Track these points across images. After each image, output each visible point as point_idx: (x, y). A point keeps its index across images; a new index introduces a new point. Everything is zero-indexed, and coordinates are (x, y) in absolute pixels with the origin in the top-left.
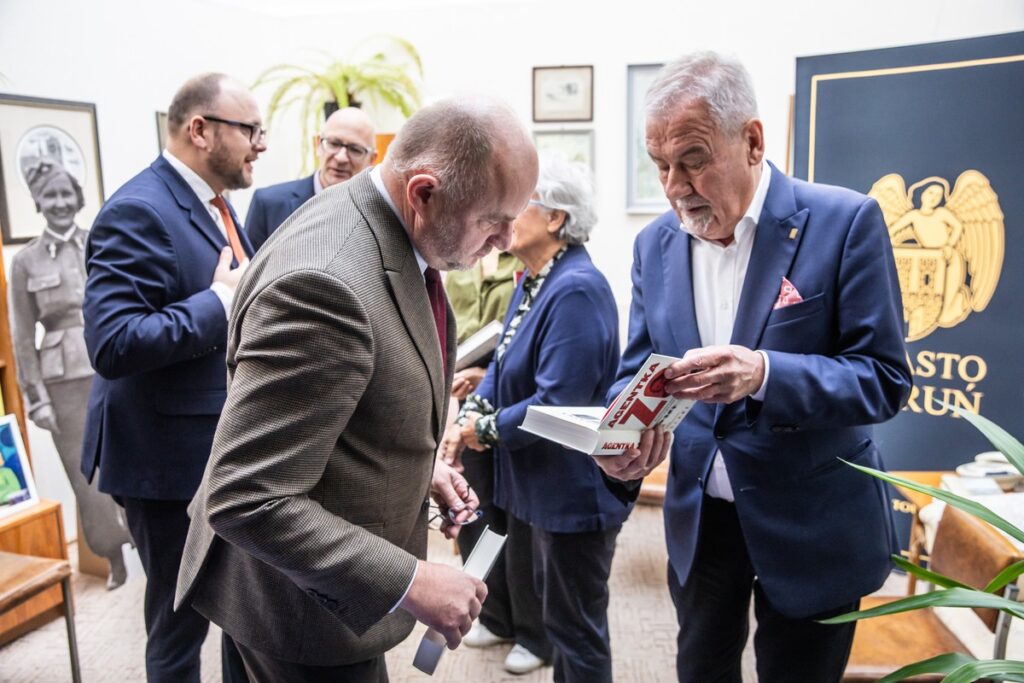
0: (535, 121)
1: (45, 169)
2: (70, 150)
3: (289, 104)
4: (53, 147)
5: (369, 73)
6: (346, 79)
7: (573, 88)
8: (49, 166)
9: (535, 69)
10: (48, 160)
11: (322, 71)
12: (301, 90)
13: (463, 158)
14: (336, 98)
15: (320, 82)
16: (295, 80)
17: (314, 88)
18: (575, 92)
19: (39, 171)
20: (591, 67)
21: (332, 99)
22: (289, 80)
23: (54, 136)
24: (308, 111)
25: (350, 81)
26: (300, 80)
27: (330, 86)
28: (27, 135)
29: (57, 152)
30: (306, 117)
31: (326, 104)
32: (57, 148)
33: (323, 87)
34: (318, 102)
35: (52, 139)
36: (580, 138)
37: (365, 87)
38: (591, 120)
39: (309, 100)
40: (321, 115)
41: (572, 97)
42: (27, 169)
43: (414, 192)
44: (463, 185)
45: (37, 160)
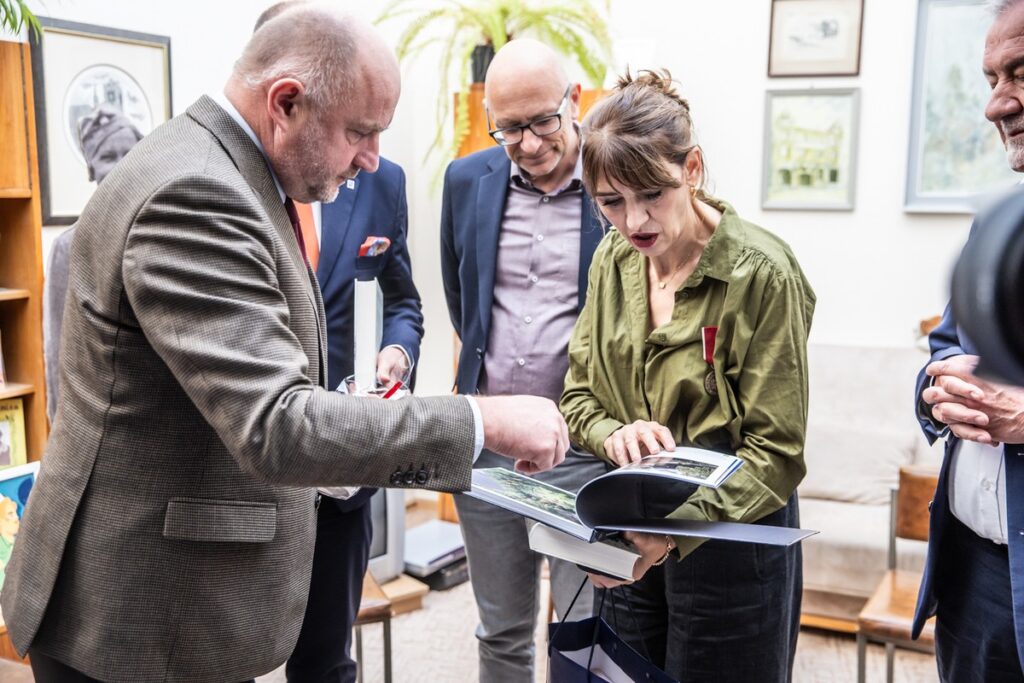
0: (771, 76)
1: (104, 121)
2: (134, 99)
3: (421, 47)
4: (112, 95)
5: (535, 5)
6: (505, 13)
7: (833, 26)
8: (110, 117)
10: (109, 109)
12: (443, 27)
13: (327, 60)
14: (490, 42)
15: (467, 18)
16: (435, 14)
17: (460, 25)
18: (835, 33)
19: (97, 123)
21: (483, 42)
22: (427, 13)
23: (115, 79)
24: (449, 57)
25: (510, 16)
26: (441, 13)
27: (482, 24)
28: (80, 77)
29: (118, 101)
30: (447, 65)
31: (477, 48)
32: (117, 95)
33: (473, 25)
34: (464, 45)
35: (112, 84)
36: (838, 100)
37: (528, 25)
38: (857, 74)
39: (452, 43)
40: (469, 62)
41: (829, 41)
42: (81, 120)
43: (276, 101)
44: (330, 88)
45: (93, 110)
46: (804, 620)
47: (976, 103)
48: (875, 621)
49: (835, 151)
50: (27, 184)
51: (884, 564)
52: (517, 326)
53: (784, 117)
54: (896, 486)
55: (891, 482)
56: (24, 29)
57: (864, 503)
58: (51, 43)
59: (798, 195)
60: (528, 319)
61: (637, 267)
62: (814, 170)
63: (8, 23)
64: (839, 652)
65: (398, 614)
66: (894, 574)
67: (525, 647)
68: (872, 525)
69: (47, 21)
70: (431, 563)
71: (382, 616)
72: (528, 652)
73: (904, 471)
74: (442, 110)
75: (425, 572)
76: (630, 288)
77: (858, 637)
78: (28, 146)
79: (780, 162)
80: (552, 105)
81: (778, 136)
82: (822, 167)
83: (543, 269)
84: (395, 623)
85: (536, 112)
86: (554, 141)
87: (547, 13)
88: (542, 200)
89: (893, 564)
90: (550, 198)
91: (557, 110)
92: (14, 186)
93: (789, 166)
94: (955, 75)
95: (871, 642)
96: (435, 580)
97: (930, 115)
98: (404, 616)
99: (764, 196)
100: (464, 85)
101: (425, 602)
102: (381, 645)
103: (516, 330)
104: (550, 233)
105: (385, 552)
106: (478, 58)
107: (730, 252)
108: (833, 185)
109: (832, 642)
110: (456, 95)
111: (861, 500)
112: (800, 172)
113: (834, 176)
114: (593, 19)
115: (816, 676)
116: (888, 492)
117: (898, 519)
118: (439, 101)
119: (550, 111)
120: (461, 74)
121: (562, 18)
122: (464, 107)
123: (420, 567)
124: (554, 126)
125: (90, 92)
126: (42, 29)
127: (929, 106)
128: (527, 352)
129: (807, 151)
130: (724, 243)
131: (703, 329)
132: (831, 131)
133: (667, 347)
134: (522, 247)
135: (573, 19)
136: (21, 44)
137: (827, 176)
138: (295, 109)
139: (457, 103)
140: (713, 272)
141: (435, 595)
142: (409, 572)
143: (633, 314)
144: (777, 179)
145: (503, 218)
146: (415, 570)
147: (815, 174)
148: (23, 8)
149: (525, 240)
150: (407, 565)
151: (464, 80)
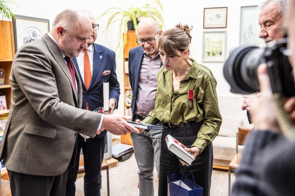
0: (204, 28)
2: (40, 36)
3: (114, 21)
5: (143, 10)
6: (136, 13)
7: (220, 15)
9: (205, 9)
10: (33, 38)
11: (127, 10)
12: (120, 16)
13: (70, 21)
14: (132, 20)
15: (126, 14)
16: (118, 13)
17: (124, 16)
18: (220, 17)
19: (30, 42)
20: (227, 8)
21: (130, 20)
22: (116, 13)
23: (35, 31)
24: (121, 24)
25: (137, 13)
26: (119, 13)
27: (130, 15)
28: (26, 30)
29: (36, 36)
30: (121, 26)
31: (129, 21)
32: (35, 34)
33: (127, 16)
34: (125, 21)
35: (34, 32)
36: (221, 34)
37: (142, 15)
38: (226, 27)
39: (122, 20)
40: (127, 25)
41: (219, 19)
42: (26, 41)
43: (58, 31)
44: (71, 27)
45: (29, 38)
46: (214, 167)
47: (256, 35)
48: (233, 166)
49: (221, 47)
50: (12, 58)
51: (235, 152)
52: (143, 93)
53: (208, 39)
54: (238, 132)
55: (237, 131)
56: (11, 18)
57: (229, 137)
58: (18, 22)
59: (212, 58)
60: (146, 91)
61: (170, 74)
62: (215, 52)
63: (7, 16)
64: (224, 175)
65: (111, 168)
66: (238, 154)
67: (151, 176)
68: (232, 142)
69: (17, 16)
70: (119, 154)
71: (106, 168)
72: (152, 177)
73: (240, 128)
74: (120, 38)
75: (117, 157)
76: (168, 80)
77: (229, 171)
78: (12, 48)
79: (207, 50)
80: (153, 36)
81: (206, 43)
82: (218, 51)
83: (150, 78)
84: (109, 170)
85: (149, 37)
86: (153, 45)
87: (146, 13)
88: (151, 60)
89: (237, 152)
90: (153, 59)
91: (154, 37)
92: (9, 58)
93: (209, 51)
94: (250, 28)
95: (232, 172)
96: (120, 159)
97: (245, 38)
98: (112, 168)
99: (203, 59)
100: (125, 31)
101: (117, 164)
102: (106, 176)
103: (143, 94)
104: (153, 69)
105: (107, 152)
106: (129, 24)
107: (196, 71)
108: (220, 56)
109: (222, 172)
110: (124, 34)
111: (229, 136)
112: (212, 53)
113: (221, 53)
114: (159, 14)
115: (218, 181)
116: (236, 134)
117: (238, 140)
118: (119, 36)
119: (152, 37)
120: (125, 28)
121: (150, 14)
122: (125, 37)
123: (116, 156)
124: (153, 41)
125: (28, 34)
126: (16, 18)
127: (244, 35)
128: (146, 100)
129: (214, 47)
130: (194, 69)
131: (188, 90)
132: (220, 42)
133: (178, 95)
134: (146, 72)
135: (153, 14)
136: (10, 22)
137: (219, 53)
138: (63, 33)
139: (124, 35)
140: (192, 76)
141: (120, 163)
142: (113, 157)
143: (169, 87)
144: (206, 54)
145: (141, 64)
146: (115, 156)
147: (216, 53)
148: (11, 12)
149: (146, 70)
150: (112, 155)
151: (125, 30)
